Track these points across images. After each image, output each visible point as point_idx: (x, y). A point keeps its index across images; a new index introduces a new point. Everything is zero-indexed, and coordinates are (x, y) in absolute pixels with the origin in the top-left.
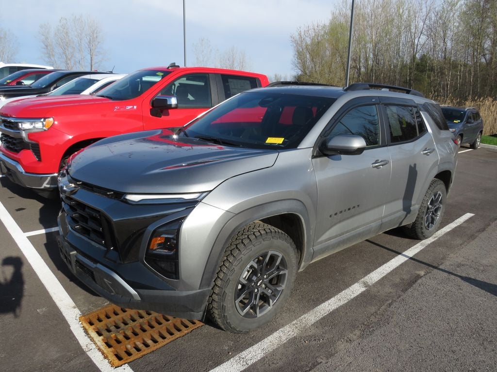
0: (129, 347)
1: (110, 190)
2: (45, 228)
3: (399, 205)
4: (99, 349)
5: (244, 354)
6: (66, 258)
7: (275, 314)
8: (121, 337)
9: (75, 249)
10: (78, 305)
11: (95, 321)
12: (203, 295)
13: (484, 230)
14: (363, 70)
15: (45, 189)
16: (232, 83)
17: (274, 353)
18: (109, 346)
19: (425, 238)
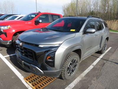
0: (39, 86)
1: (34, 44)
2: (9, 55)
3: (99, 46)
4: (31, 87)
5: (70, 85)
6: (20, 63)
7: (75, 74)
8: (36, 83)
9: (23, 60)
10: (23, 75)
11: (28, 79)
12: (60, 71)
13: (115, 51)
14: (79, 14)
15: (8, 45)
16: (54, 17)
17: (77, 85)
18: (34, 86)
19: (103, 53)
